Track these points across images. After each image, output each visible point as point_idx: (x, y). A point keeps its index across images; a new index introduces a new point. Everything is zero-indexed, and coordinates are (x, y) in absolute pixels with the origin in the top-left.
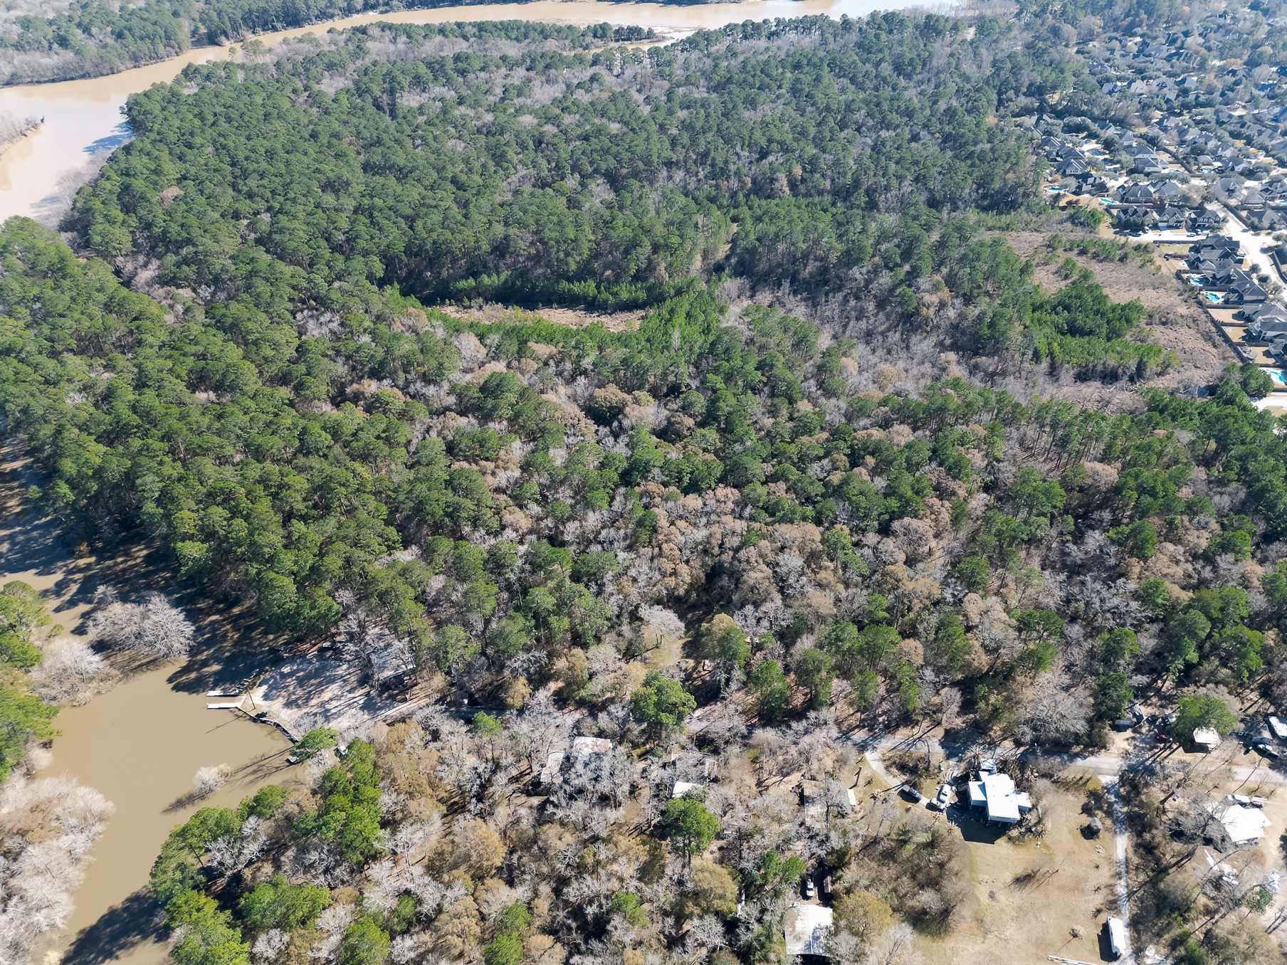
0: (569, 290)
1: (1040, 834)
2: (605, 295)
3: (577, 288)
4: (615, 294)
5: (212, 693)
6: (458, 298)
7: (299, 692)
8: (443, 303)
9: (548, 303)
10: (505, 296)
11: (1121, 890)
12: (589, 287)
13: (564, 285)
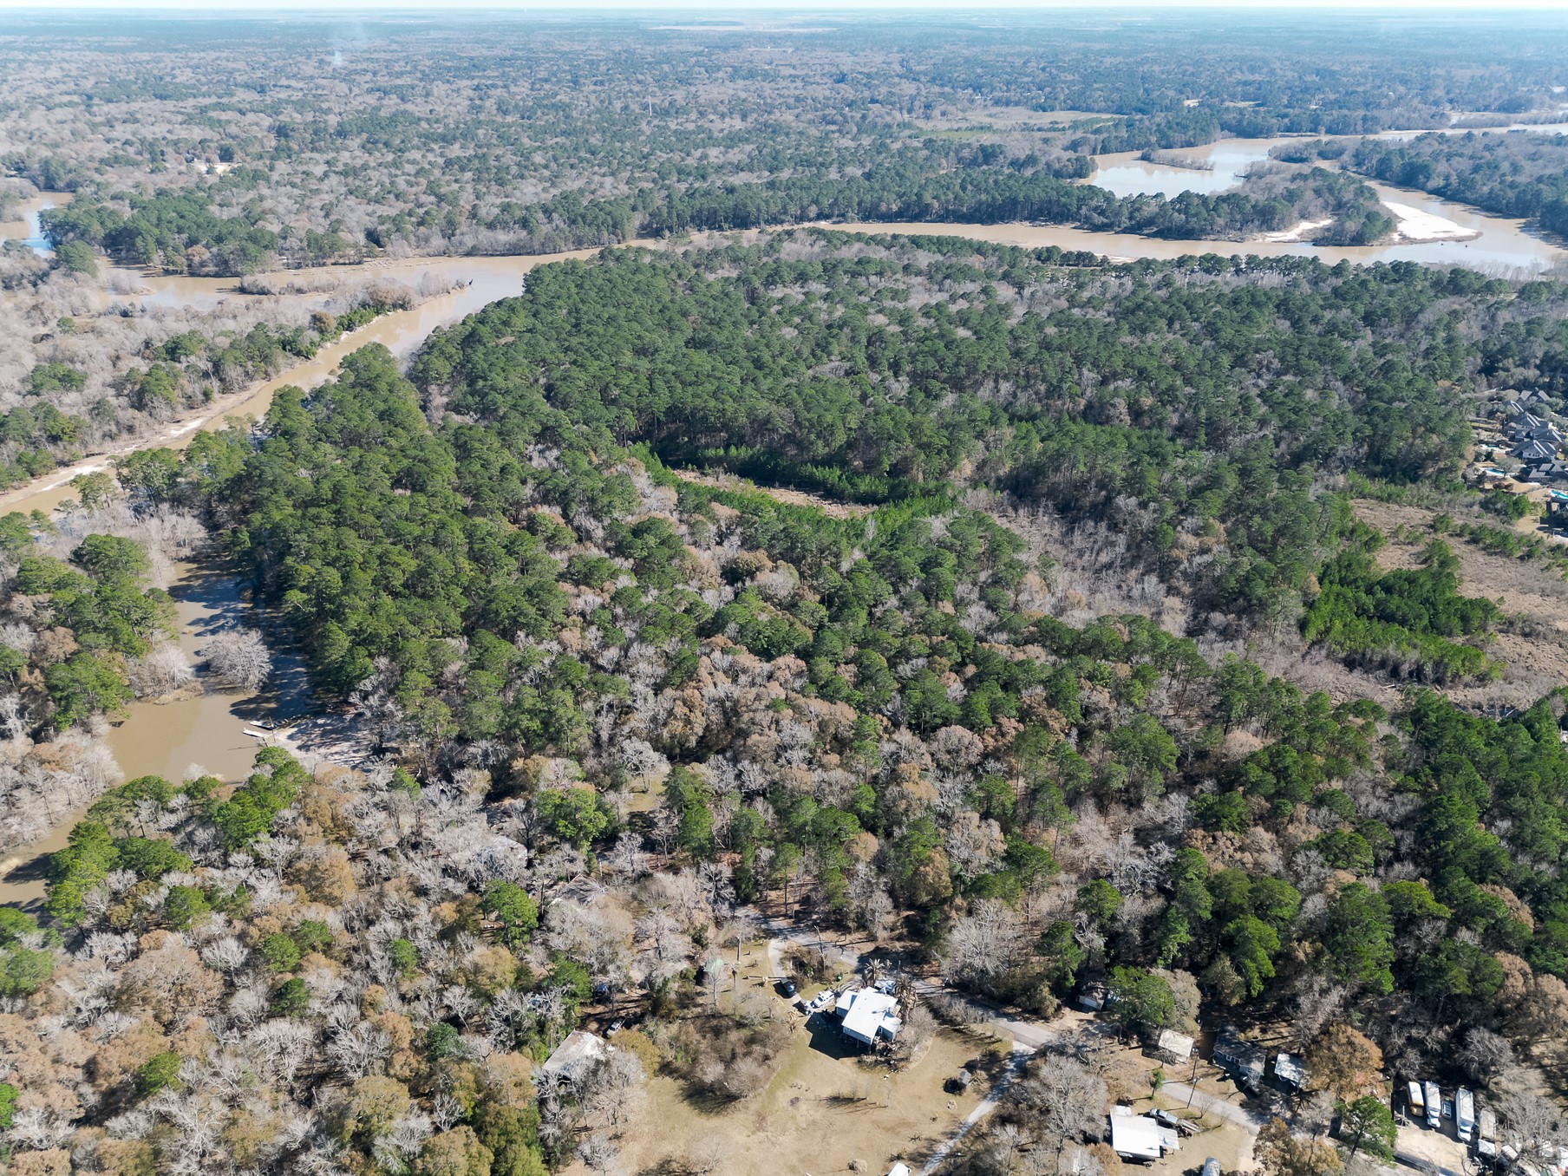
0: (812, 474)
1: (896, 1069)
2: (845, 484)
3: (819, 473)
4: (853, 485)
5: (255, 723)
6: (700, 464)
7: (317, 741)
8: (686, 469)
9: (785, 484)
10: (745, 470)
11: (943, 1149)
12: (832, 475)
13: (809, 469)
